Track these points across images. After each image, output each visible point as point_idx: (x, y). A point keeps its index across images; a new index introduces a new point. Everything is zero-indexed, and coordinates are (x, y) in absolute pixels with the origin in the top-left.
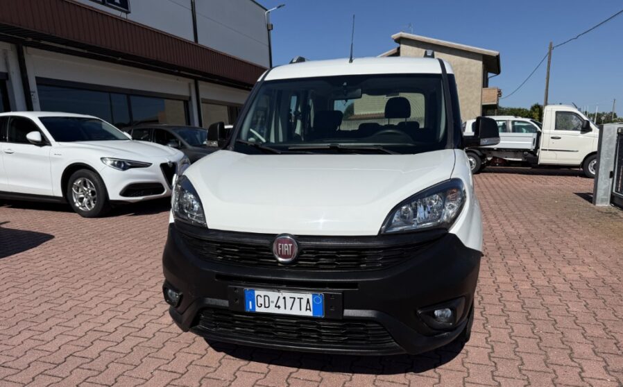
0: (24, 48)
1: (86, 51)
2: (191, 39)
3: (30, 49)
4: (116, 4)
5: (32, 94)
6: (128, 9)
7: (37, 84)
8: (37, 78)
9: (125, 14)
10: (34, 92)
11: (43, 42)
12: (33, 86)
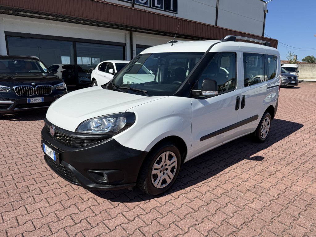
0: (133, 32)
1: (156, 33)
2: (214, 24)
3: (135, 32)
4: (171, 10)
5: (133, 52)
6: (176, 12)
7: (136, 47)
8: (137, 45)
9: (175, 14)
10: (135, 51)
11: (138, 30)
12: (134, 48)
